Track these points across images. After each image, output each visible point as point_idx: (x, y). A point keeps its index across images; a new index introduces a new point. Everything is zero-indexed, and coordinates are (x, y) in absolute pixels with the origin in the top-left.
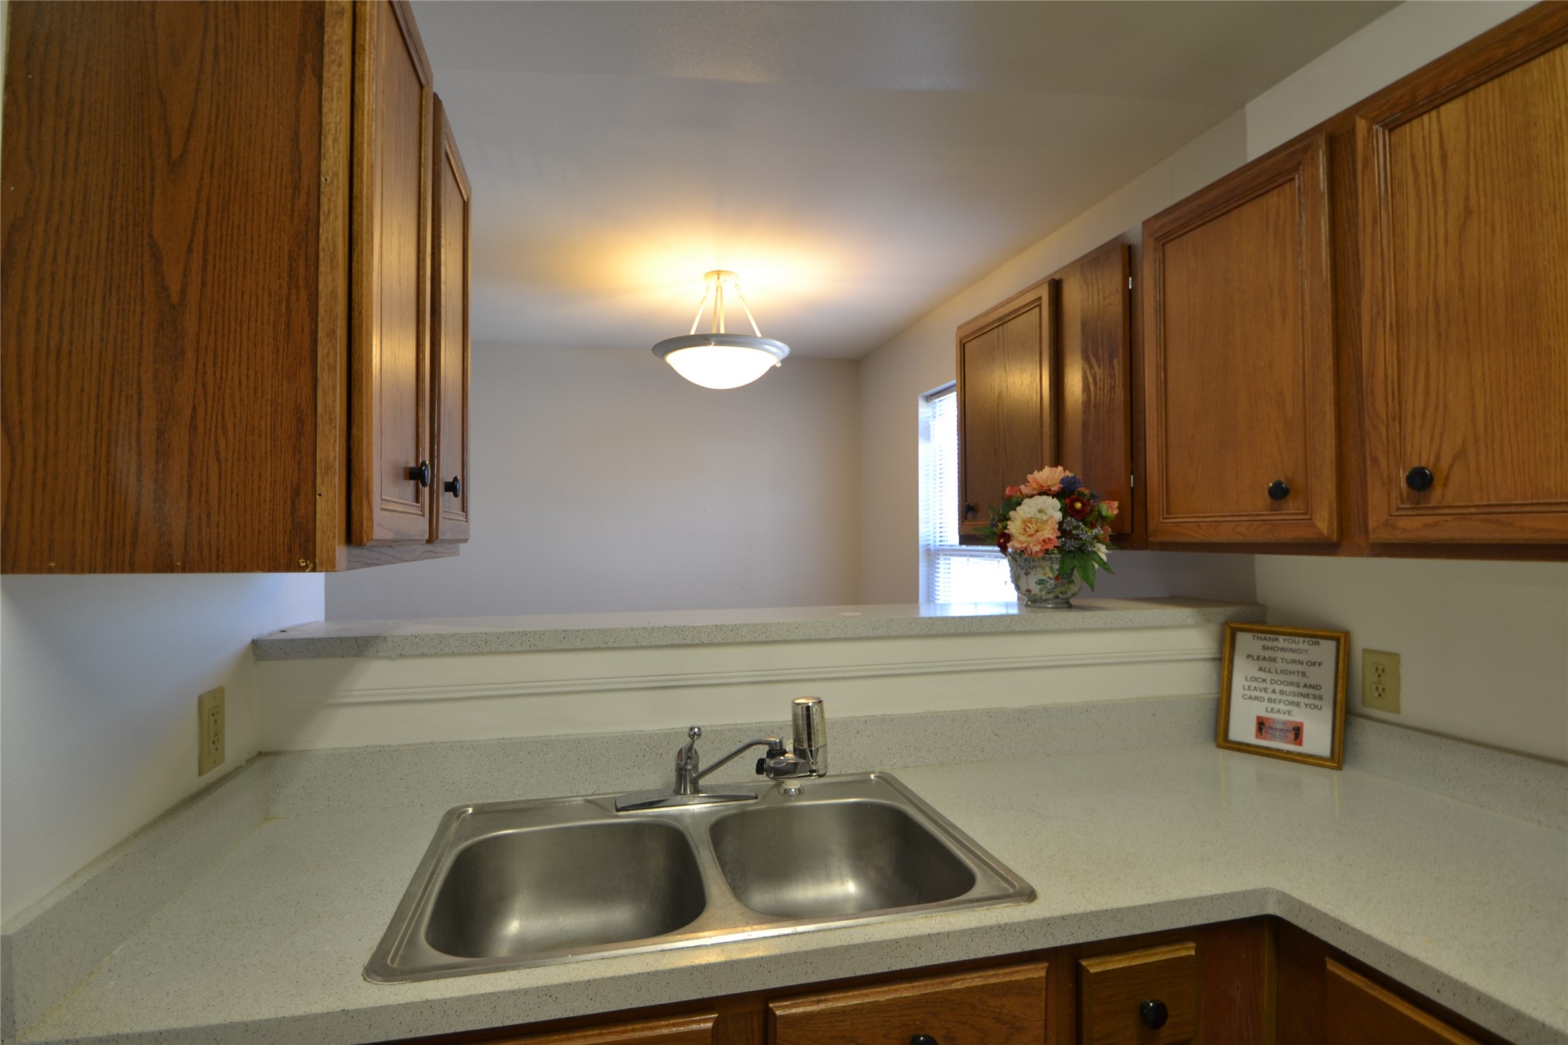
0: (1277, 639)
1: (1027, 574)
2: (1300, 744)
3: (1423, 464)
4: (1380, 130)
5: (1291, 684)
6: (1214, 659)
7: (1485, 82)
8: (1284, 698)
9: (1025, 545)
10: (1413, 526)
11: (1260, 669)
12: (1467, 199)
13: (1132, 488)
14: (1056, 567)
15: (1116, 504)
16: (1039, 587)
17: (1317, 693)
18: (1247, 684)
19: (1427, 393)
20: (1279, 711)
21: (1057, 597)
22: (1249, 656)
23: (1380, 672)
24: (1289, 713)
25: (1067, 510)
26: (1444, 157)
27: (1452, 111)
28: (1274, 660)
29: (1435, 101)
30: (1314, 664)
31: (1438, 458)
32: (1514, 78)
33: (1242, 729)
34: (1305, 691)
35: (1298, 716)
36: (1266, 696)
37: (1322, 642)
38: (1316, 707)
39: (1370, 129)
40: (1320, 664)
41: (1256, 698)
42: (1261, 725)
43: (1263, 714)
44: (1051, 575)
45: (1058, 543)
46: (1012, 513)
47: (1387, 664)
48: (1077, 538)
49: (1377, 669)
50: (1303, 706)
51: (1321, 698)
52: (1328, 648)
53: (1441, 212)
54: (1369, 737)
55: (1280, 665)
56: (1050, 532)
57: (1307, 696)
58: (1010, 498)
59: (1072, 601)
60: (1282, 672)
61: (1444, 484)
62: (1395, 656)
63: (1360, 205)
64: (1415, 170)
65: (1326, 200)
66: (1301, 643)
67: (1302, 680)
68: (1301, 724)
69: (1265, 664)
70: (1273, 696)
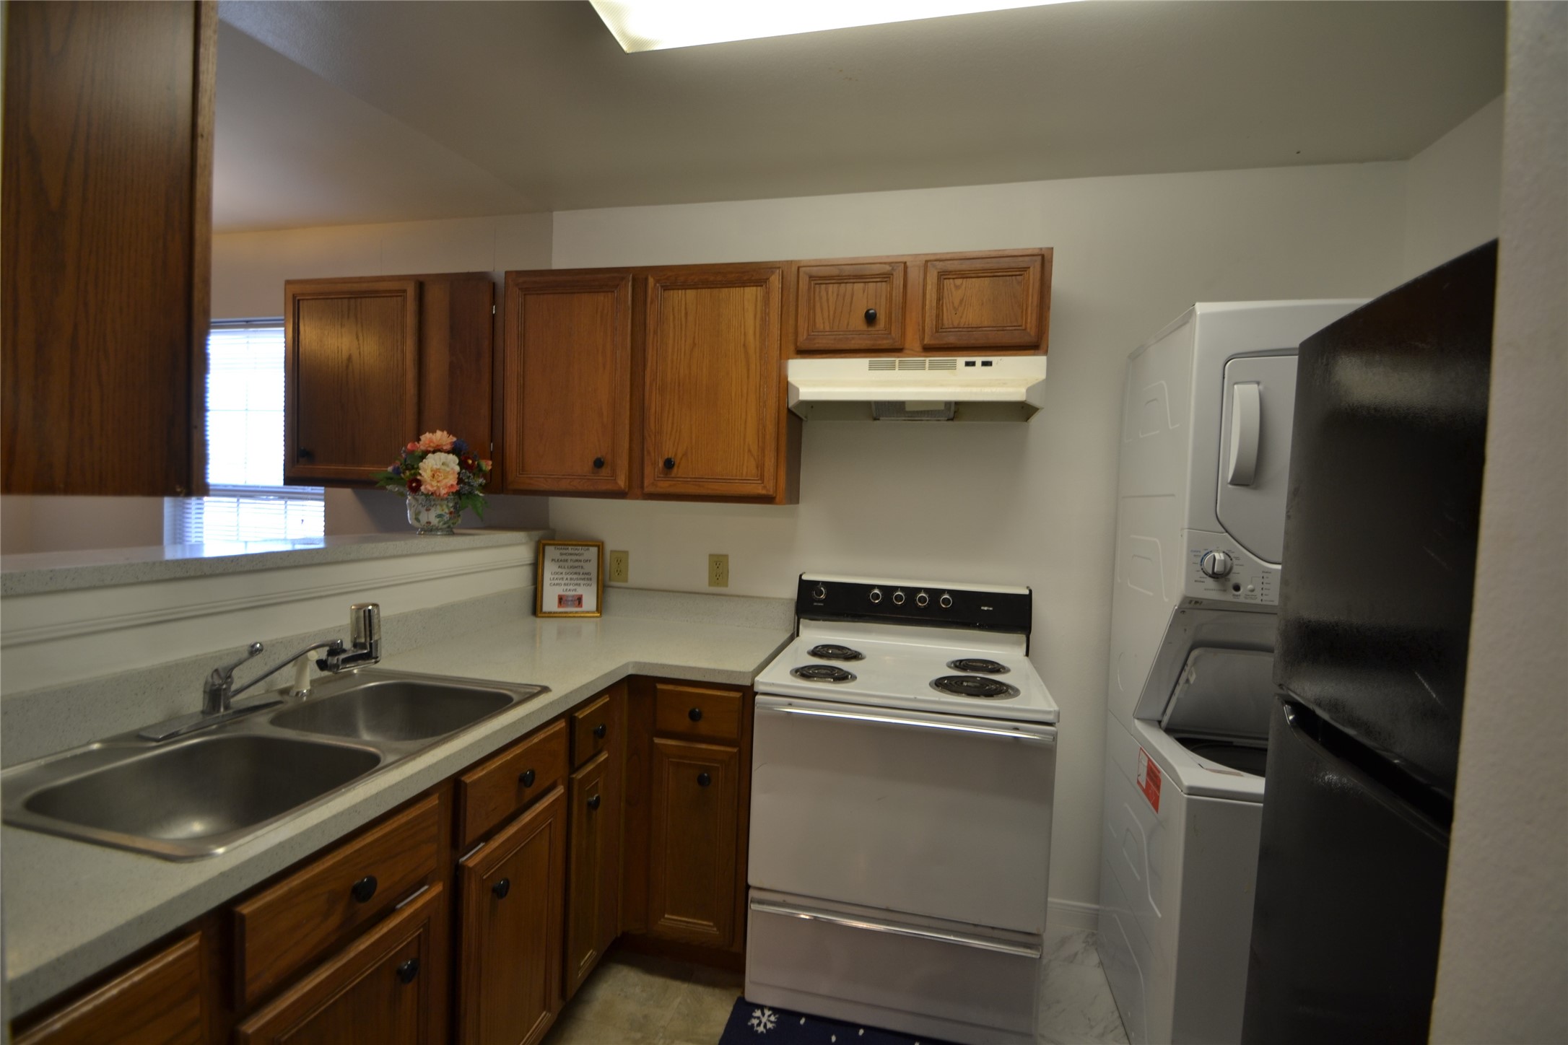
0: (567, 549)
1: (428, 510)
2: (581, 607)
3: (670, 456)
4: (660, 288)
5: (576, 573)
6: (530, 564)
7: (705, 288)
8: (572, 582)
9: (435, 488)
10: (664, 486)
11: (559, 567)
12: (694, 338)
13: (491, 452)
14: (451, 505)
15: (490, 463)
16: (438, 520)
17: (589, 577)
18: (553, 576)
19: (673, 424)
20: (570, 590)
21: (449, 527)
22: (552, 560)
23: (619, 561)
24: (575, 590)
25: (462, 464)
26: (686, 314)
27: (691, 294)
28: (567, 561)
29: (685, 286)
30: (587, 561)
31: (676, 455)
32: (715, 291)
33: (550, 603)
34: (583, 577)
35: (580, 591)
36: (563, 582)
37: (591, 549)
38: (588, 585)
39: (655, 285)
40: (590, 561)
41: (557, 584)
42: (561, 600)
43: (562, 593)
44: (447, 511)
45: (457, 488)
46: (421, 464)
47: (622, 558)
48: (469, 484)
49: (617, 560)
50: (582, 585)
51: (591, 579)
52: (594, 550)
53: (683, 339)
54: (614, 598)
55: (570, 564)
56: (452, 480)
57: (584, 579)
58: (412, 452)
59: (455, 531)
60: (571, 567)
61: (678, 467)
62: (626, 553)
63: (648, 321)
64: (674, 315)
65: (630, 311)
66: (580, 550)
67: (582, 571)
68: (582, 596)
69: (561, 564)
70: (567, 582)
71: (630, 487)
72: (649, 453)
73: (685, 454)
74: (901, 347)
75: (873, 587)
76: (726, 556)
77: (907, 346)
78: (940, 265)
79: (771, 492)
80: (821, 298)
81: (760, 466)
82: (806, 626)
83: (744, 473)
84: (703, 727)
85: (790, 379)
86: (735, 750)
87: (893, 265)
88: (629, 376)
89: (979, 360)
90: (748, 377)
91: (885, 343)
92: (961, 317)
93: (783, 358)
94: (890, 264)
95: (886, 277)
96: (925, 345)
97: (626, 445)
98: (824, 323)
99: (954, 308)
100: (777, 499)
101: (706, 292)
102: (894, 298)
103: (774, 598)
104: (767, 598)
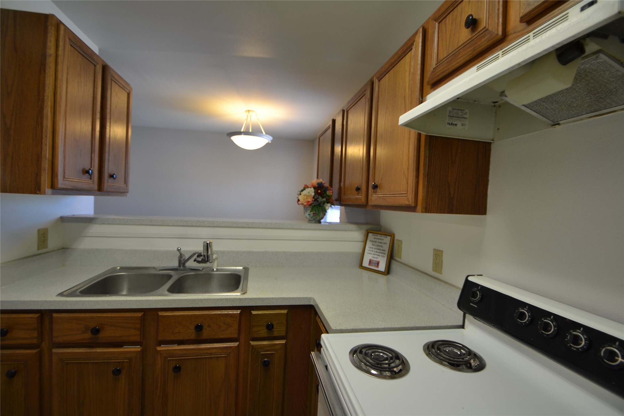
0: (377, 236)
2: (378, 268)
4: (377, 82)
5: (379, 249)
6: (363, 241)
8: (377, 253)
11: (373, 245)
14: (313, 210)
15: (331, 192)
17: (384, 252)
18: (369, 249)
20: (375, 258)
21: (314, 219)
22: (370, 241)
23: (399, 246)
24: (377, 258)
25: (316, 193)
26: (385, 89)
28: (376, 242)
30: (385, 243)
31: (379, 181)
33: (366, 264)
34: (381, 251)
35: (379, 259)
36: (373, 253)
37: (388, 237)
38: (383, 256)
40: (386, 243)
41: (370, 253)
42: (370, 262)
43: (371, 258)
44: (312, 213)
45: (313, 202)
47: (400, 244)
48: (317, 201)
50: (380, 256)
51: (385, 254)
52: (389, 239)
54: (395, 266)
55: (377, 244)
56: (310, 199)
57: (382, 253)
60: (377, 246)
62: (402, 242)
66: (383, 237)
67: (381, 248)
68: (379, 262)
69: (374, 243)
70: (374, 253)
73: (382, 180)
74: (500, 36)
76: (442, 252)
82: (470, 322)
83: (401, 189)
97: (365, 180)
98: (443, 52)
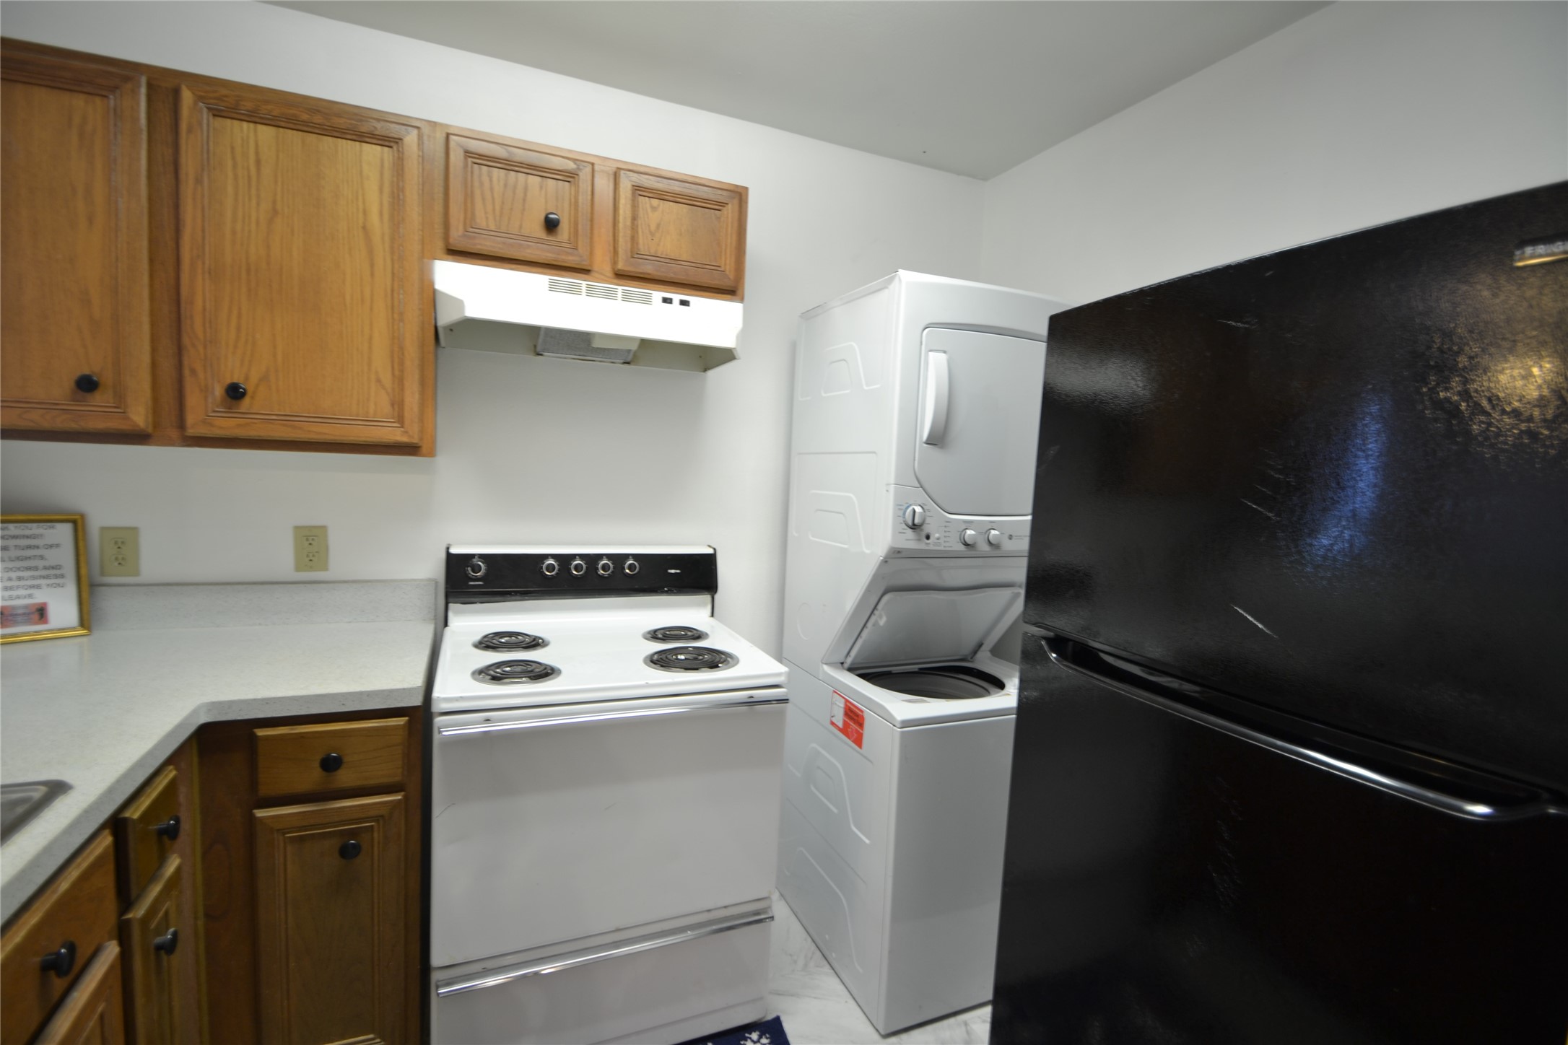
0: (7, 528)
2: (46, 622)
3: (235, 380)
4: (205, 110)
5: (29, 569)
7: (291, 129)
8: (23, 583)
10: (227, 425)
12: (274, 202)
17: (58, 572)
19: (239, 329)
20: (18, 597)
23: (119, 544)
24: (30, 596)
26: (258, 162)
27: (266, 133)
29: (254, 118)
30: (51, 546)
31: (247, 378)
34: (45, 573)
35: (39, 597)
37: (59, 526)
38: (58, 585)
39: (195, 104)
40: (57, 546)
47: (125, 537)
49: (116, 543)
50: (44, 587)
51: (62, 576)
53: (254, 198)
54: (112, 603)
55: (14, 553)
57: (47, 577)
60: (15, 559)
61: (252, 398)
62: (134, 530)
63: (183, 160)
64: (234, 158)
65: (144, 136)
66: (34, 529)
67: (41, 563)
68: (45, 604)
70: (10, 583)
71: (156, 425)
72: (193, 372)
73: (264, 379)
74: (589, 268)
75: (546, 556)
76: (324, 528)
77: (596, 267)
78: (635, 177)
79: (415, 440)
80: (481, 184)
81: (398, 405)
82: (457, 613)
83: (371, 411)
84: (345, 778)
85: (438, 286)
86: (398, 797)
87: (578, 162)
88: (145, 243)
89: (676, 298)
90: (372, 275)
91: (571, 260)
92: (658, 245)
93: (427, 256)
94: (575, 160)
95: (569, 177)
96: (619, 270)
97: (146, 358)
98: (487, 218)
99: (651, 232)
100: (424, 450)
101: (294, 137)
102: (580, 204)
103: (402, 580)
104: (392, 581)
